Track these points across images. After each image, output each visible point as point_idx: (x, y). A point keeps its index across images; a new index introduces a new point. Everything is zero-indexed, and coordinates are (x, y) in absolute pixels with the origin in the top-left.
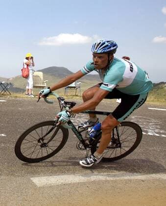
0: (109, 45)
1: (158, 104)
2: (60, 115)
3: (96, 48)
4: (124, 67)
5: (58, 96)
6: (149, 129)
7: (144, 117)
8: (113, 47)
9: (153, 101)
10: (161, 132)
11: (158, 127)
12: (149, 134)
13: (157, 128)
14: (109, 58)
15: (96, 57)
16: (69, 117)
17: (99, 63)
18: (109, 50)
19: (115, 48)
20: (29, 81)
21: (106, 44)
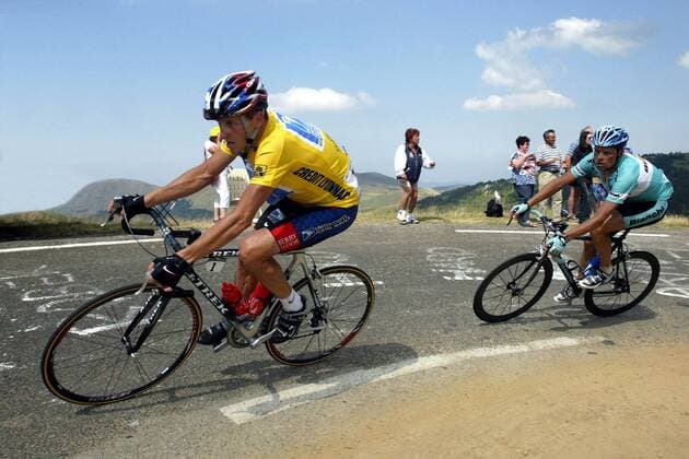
0: (619, 134)
1: (471, 221)
2: (552, 244)
3: (602, 140)
4: (637, 167)
5: (541, 215)
6: (457, 269)
7: (449, 248)
9: (463, 217)
10: (476, 271)
11: (471, 263)
12: (457, 278)
13: (469, 266)
15: (601, 153)
16: (564, 245)
17: (605, 161)
18: (619, 142)
19: (625, 139)
20: (218, 191)
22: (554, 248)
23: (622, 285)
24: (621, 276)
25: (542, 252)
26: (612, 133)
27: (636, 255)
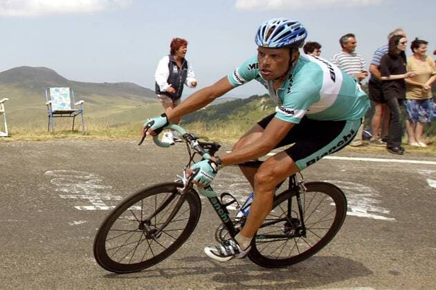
0: (292, 30)
2: (197, 170)
3: (267, 38)
4: (320, 73)
5: (183, 133)
8: (300, 34)
14: (291, 57)
15: (267, 57)
17: (272, 67)
18: (292, 41)
19: (303, 36)
21: (287, 28)
22: (200, 175)
23: (295, 227)
24: (294, 215)
25: (185, 181)
26: (282, 28)
27: (315, 186)
